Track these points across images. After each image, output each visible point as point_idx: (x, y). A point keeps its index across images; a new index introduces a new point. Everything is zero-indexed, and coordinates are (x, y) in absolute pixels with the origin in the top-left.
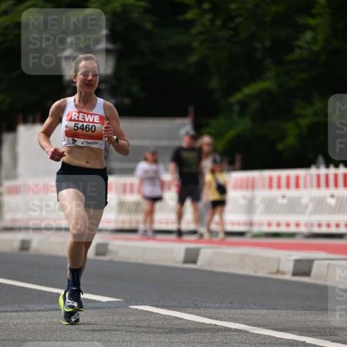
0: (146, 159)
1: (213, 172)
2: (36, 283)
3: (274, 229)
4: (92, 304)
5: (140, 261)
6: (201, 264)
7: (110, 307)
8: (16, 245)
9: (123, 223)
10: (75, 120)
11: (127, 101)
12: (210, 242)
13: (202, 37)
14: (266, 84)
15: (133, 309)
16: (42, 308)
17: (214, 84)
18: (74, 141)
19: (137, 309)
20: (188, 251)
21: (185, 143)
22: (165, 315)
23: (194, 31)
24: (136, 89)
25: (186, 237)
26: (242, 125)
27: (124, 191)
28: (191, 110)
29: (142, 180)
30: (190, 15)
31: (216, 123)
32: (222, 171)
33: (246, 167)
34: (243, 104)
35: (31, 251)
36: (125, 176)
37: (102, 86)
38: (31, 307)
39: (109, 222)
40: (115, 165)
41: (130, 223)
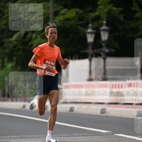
2: (76, 125)
4: (99, 133)
5: (119, 116)
7: (106, 135)
8: (68, 109)
9: (112, 100)
11: (113, 50)
15: (116, 135)
16: (79, 135)
22: (129, 138)
24: (116, 45)
25: (138, 106)
27: (113, 87)
35: (74, 112)
36: (113, 81)
37: (103, 44)
38: (74, 134)
39: (106, 100)
40: (108, 77)
41: (115, 100)
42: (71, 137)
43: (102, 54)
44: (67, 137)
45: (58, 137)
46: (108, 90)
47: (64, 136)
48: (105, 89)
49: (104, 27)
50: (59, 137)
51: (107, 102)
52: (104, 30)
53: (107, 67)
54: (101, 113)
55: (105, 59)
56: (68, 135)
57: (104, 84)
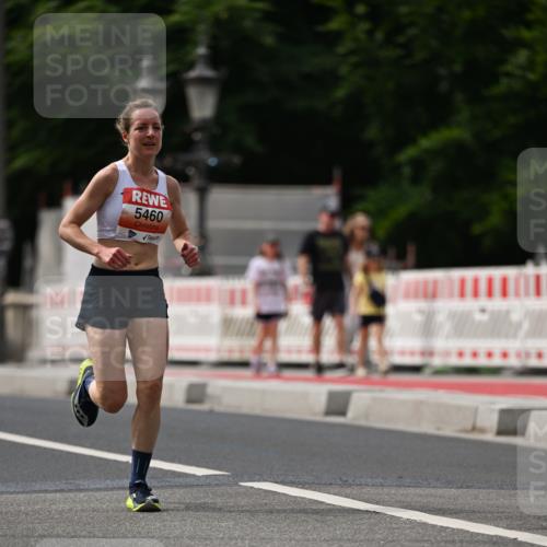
0: (263, 254)
1: (366, 270)
3: (468, 361)
4: (181, 480)
5: (258, 411)
6: (353, 416)
7: (209, 485)
9: (230, 351)
10: (136, 203)
11: (236, 160)
12: (365, 381)
13: (354, 59)
14: (455, 132)
15: (246, 487)
16: (102, 486)
17: (372, 132)
18: (132, 234)
19: (252, 488)
20: (332, 396)
21: (321, 224)
22: (296, 497)
23: (341, 50)
24: (250, 141)
25: (329, 375)
26: (416, 198)
27: (232, 302)
28: (337, 173)
29: (259, 285)
30: (335, 24)
31: (376, 195)
32: (380, 269)
33: (424, 263)
34: (418, 165)
36: (233, 279)
37: (198, 136)
38: (86, 483)
39: (207, 350)
40: (217, 260)
41: (241, 351)
42: (72, 495)
43: (191, 171)
44: (58, 495)
45: (23, 493)
46: (214, 312)
47: (46, 491)
48: (203, 309)
49: (200, 71)
50: (27, 493)
51: (213, 357)
52: (202, 81)
53: (213, 224)
54: (190, 401)
55: (202, 193)
56: (63, 486)
57: (199, 290)
